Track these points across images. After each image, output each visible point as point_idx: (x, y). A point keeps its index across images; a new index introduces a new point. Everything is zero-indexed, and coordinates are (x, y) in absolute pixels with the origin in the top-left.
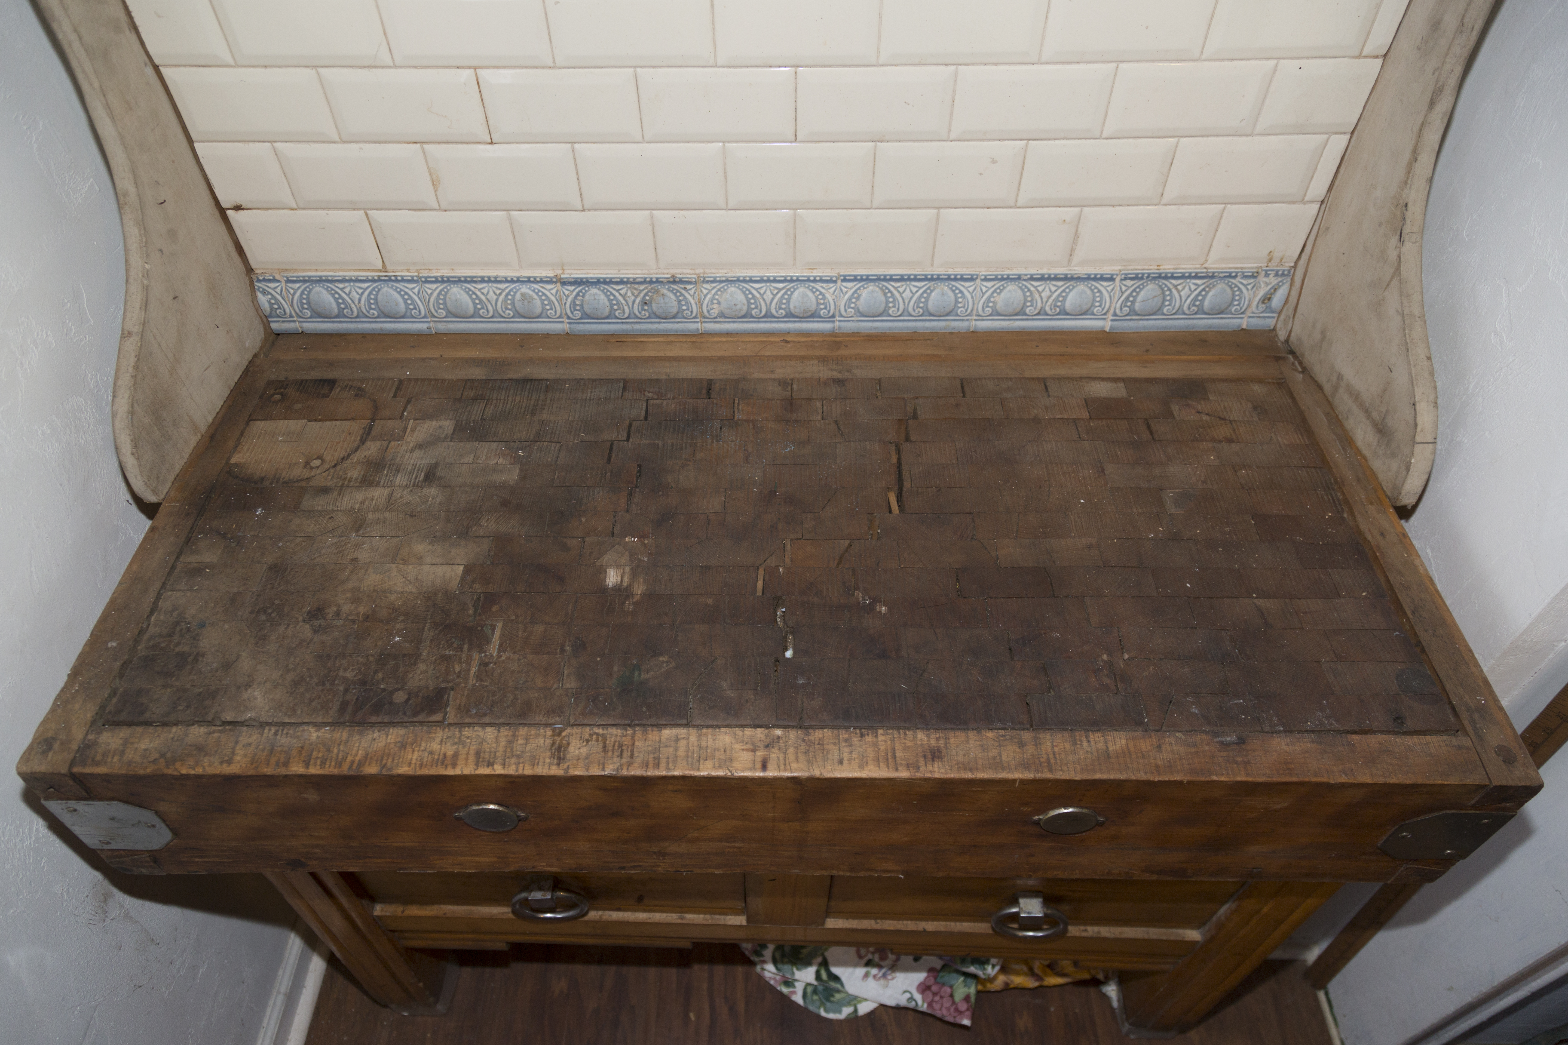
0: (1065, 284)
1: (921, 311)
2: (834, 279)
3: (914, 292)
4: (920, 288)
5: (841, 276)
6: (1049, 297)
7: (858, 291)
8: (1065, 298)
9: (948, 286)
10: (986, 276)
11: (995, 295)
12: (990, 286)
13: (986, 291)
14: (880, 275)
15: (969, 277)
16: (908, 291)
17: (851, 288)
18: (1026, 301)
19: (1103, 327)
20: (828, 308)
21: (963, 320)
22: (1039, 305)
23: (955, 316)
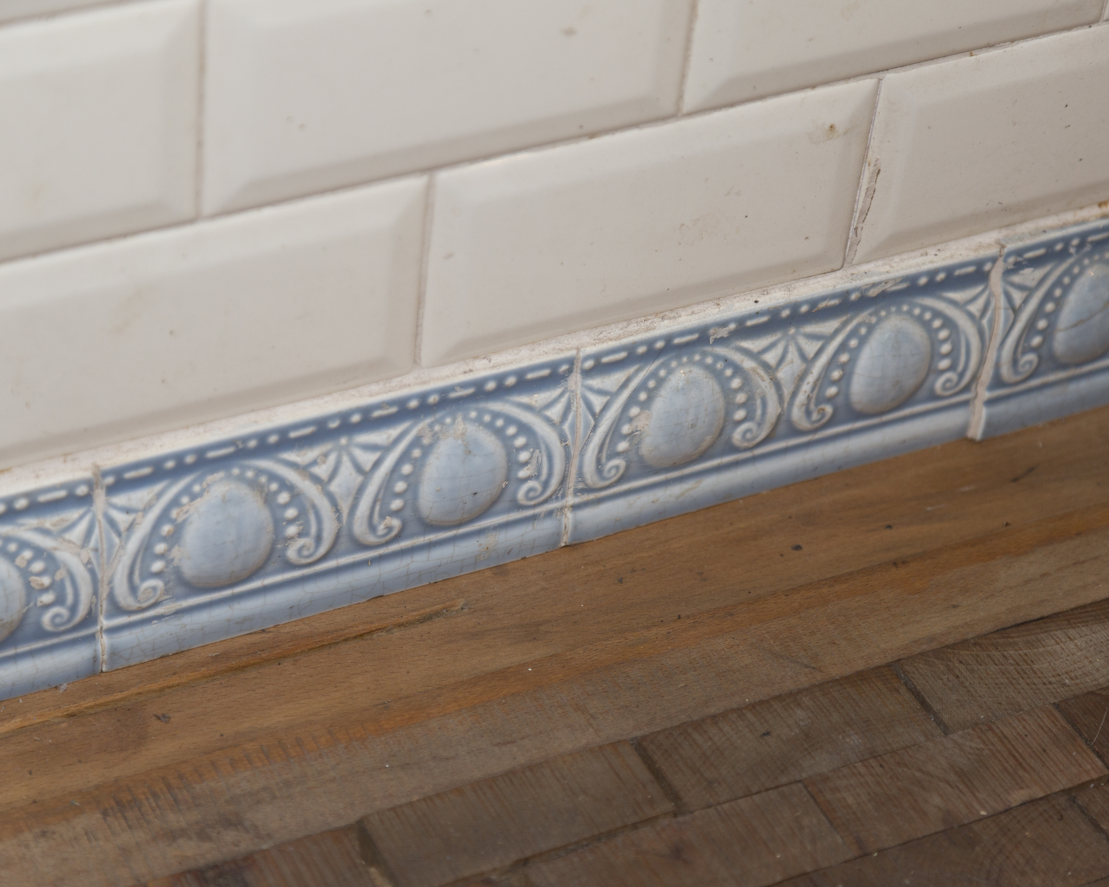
0: (844, 324)
1: (396, 523)
2: (82, 490)
3: (368, 467)
4: (386, 449)
5: (105, 474)
6: (801, 378)
7: (174, 513)
8: (848, 370)
9: (479, 420)
10: (597, 357)
11: (634, 411)
12: (614, 389)
13: (606, 407)
14: (245, 439)
15: (546, 372)
16: (347, 469)
17: (147, 509)
18: (730, 406)
19: (965, 427)
20: (70, 599)
21: (533, 518)
22: (773, 410)
23: (509, 510)
